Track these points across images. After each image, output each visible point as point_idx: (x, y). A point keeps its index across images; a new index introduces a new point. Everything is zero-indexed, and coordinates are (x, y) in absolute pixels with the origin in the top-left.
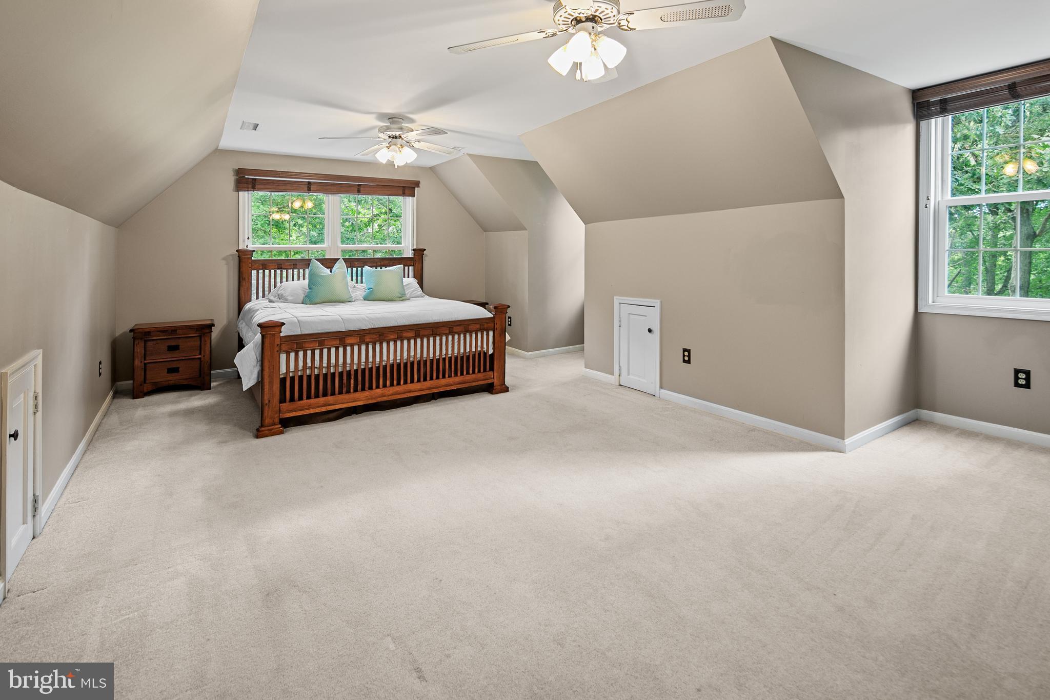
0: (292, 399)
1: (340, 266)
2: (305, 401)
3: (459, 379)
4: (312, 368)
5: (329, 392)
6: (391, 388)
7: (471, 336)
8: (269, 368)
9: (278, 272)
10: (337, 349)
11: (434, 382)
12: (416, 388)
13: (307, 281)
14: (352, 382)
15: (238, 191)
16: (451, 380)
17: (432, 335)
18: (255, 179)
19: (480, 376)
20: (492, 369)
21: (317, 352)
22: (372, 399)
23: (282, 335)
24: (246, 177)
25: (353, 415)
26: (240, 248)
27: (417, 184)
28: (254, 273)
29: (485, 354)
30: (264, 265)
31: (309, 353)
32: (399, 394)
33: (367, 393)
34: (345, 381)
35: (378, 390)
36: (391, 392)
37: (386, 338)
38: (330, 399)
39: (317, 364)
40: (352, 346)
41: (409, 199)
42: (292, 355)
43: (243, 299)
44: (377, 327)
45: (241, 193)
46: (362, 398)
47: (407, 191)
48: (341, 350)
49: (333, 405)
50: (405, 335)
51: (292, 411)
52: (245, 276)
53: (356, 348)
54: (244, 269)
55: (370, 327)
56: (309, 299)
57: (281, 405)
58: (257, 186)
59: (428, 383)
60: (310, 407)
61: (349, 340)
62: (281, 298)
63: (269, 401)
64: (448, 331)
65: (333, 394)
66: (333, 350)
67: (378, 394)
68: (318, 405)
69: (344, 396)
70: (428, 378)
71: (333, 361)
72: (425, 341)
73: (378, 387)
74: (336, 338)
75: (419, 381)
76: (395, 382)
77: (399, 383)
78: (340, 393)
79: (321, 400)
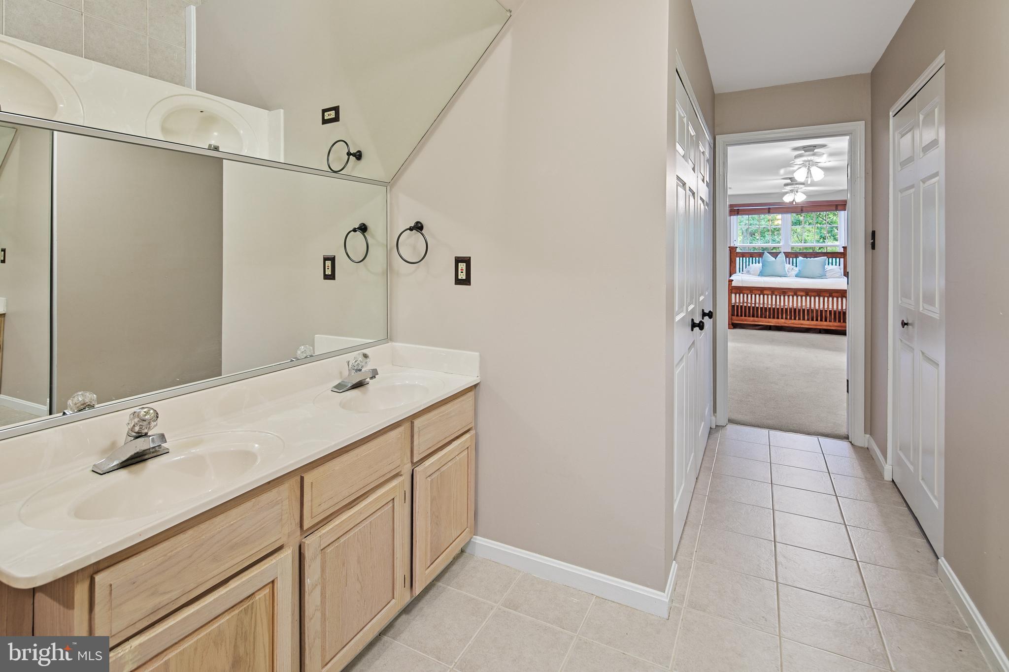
0: (737, 315)
1: (782, 257)
2: (743, 317)
4: (747, 303)
5: (755, 315)
6: (790, 321)
9: (751, 258)
10: (760, 295)
11: (819, 323)
12: (806, 324)
13: (761, 264)
15: (730, 216)
16: (831, 324)
17: (817, 296)
18: (739, 209)
21: (749, 296)
23: (732, 285)
24: (734, 208)
25: (770, 330)
26: (732, 245)
27: (846, 202)
28: (737, 259)
30: (743, 255)
31: (745, 295)
33: (776, 320)
35: (782, 320)
36: (790, 322)
37: (787, 294)
38: (756, 319)
39: (749, 301)
40: (768, 295)
41: (843, 212)
42: (738, 295)
43: (732, 272)
45: (732, 217)
46: (773, 322)
48: (762, 296)
49: (758, 322)
51: (737, 321)
52: (733, 260)
53: (770, 296)
54: (732, 257)
56: (762, 274)
57: (733, 317)
58: (740, 213)
59: (815, 322)
60: (746, 320)
61: (765, 292)
62: (748, 272)
63: (731, 314)
64: (828, 295)
65: (757, 317)
66: (757, 296)
67: (781, 322)
68: (750, 320)
69: (763, 319)
70: (815, 319)
71: (757, 301)
72: (813, 298)
73: (782, 318)
74: (759, 290)
75: (808, 320)
76: (793, 318)
77: (795, 319)
78: (761, 317)
79: (752, 319)
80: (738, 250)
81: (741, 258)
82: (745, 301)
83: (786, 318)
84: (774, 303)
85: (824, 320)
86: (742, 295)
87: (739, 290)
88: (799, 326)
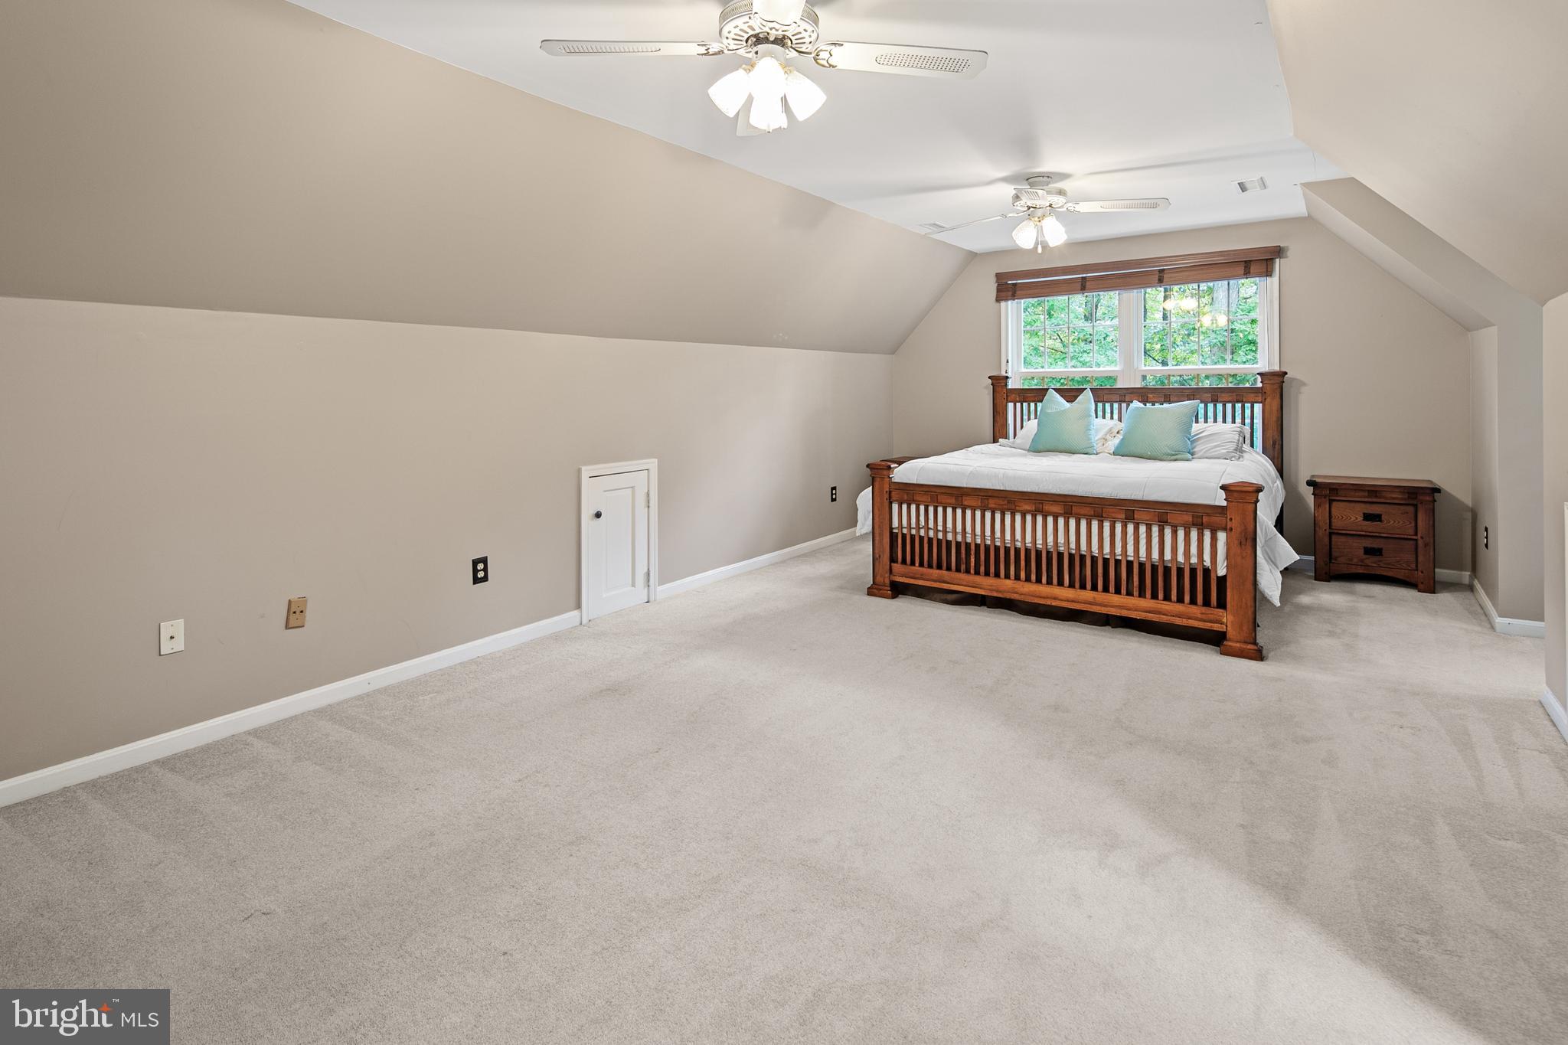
0: (904, 562)
1: (1087, 397)
2: (916, 568)
3: (1147, 603)
4: (925, 528)
5: (945, 564)
7: (1175, 533)
8: (879, 517)
10: (954, 510)
11: (1100, 596)
12: (1065, 595)
14: (973, 560)
15: (998, 301)
18: (1017, 284)
19: (1195, 610)
20: (1222, 604)
21: (931, 509)
22: (997, 591)
23: (892, 480)
24: (1010, 282)
25: (982, 607)
26: (997, 373)
27: (1278, 252)
29: (1207, 572)
30: (1022, 396)
32: (1038, 597)
33: (991, 581)
34: (963, 556)
35: (1007, 581)
37: (1020, 509)
38: (944, 573)
40: (973, 510)
42: (905, 507)
43: (998, 439)
44: (1008, 489)
45: (1003, 304)
46: (984, 585)
47: (1253, 269)
48: (959, 512)
49: (948, 583)
50: (1047, 507)
51: (902, 575)
52: (999, 409)
53: (979, 513)
54: (998, 401)
55: (998, 488)
57: (892, 564)
58: (1018, 293)
59: (1087, 595)
60: (921, 577)
61: (967, 501)
63: (880, 557)
64: (1123, 516)
65: (949, 569)
66: (949, 510)
67: (1006, 586)
68: (931, 577)
69: (962, 576)
70: (1089, 585)
71: (950, 525)
72: (1083, 523)
73: (1007, 576)
74: (951, 495)
75: (1072, 585)
76: (1033, 577)
77: (1039, 581)
78: (958, 570)
79: (935, 572)
80: (1011, 385)
81: (1018, 405)
82: (922, 523)
83: (1017, 578)
84: (988, 532)
85: (1112, 588)
86: (913, 507)
87: (911, 493)
88: (1049, 602)
